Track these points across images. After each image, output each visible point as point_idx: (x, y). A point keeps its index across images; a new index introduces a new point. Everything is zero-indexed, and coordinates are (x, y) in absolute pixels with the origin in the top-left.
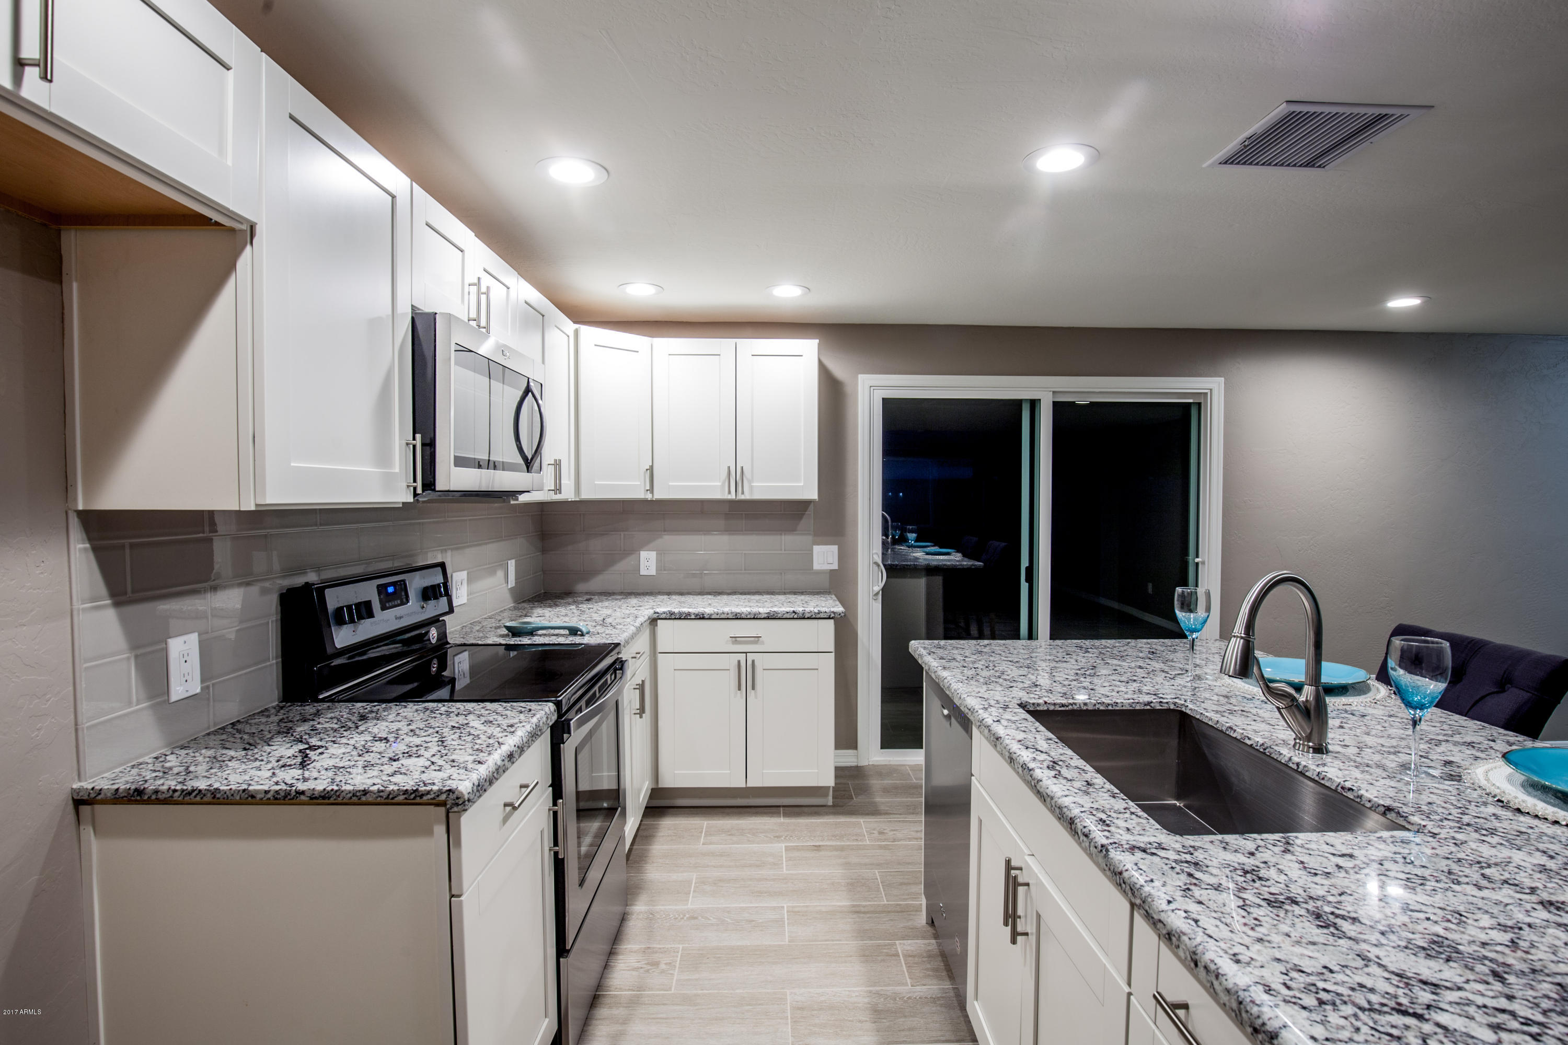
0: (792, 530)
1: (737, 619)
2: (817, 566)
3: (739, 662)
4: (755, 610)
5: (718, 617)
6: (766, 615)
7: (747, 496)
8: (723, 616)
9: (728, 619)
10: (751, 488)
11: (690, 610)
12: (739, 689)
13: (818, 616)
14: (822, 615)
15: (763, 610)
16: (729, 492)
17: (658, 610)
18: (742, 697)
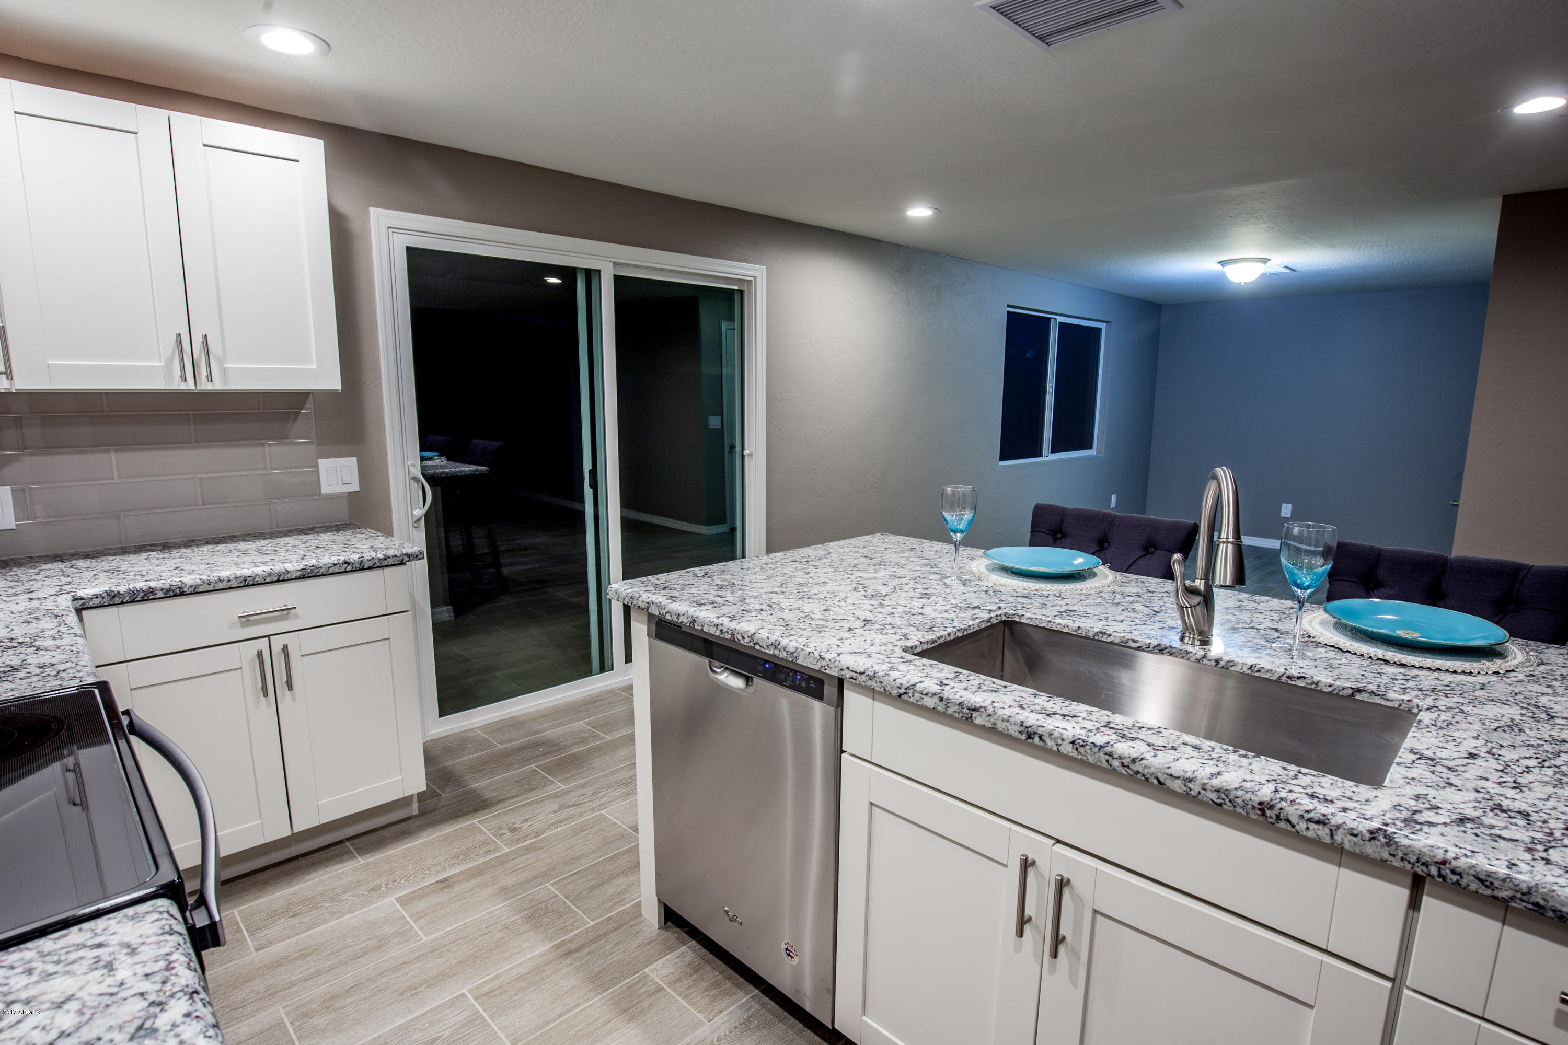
0: (282, 437)
1: (248, 585)
2: (326, 489)
3: (260, 654)
4: (278, 567)
5: (211, 588)
6: (299, 574)
7: (218, 385)
8: (220, 586)
9: (230, 588)
10: (224, 371)
11: (153, 584)
12: (266, 694)
13: (386, 563)
14: (390, 561)
15: (293, 566)
16: (184, 378)
17: (80, 593)
18: (269, 706)
